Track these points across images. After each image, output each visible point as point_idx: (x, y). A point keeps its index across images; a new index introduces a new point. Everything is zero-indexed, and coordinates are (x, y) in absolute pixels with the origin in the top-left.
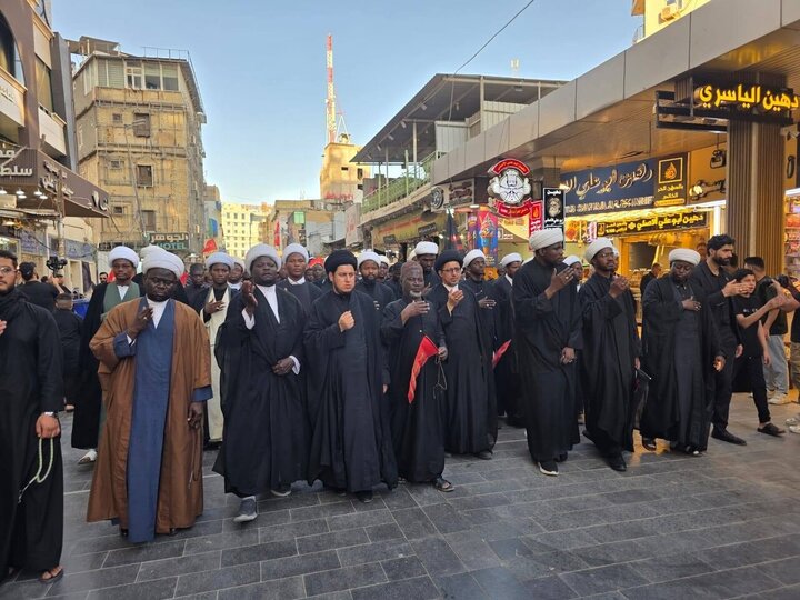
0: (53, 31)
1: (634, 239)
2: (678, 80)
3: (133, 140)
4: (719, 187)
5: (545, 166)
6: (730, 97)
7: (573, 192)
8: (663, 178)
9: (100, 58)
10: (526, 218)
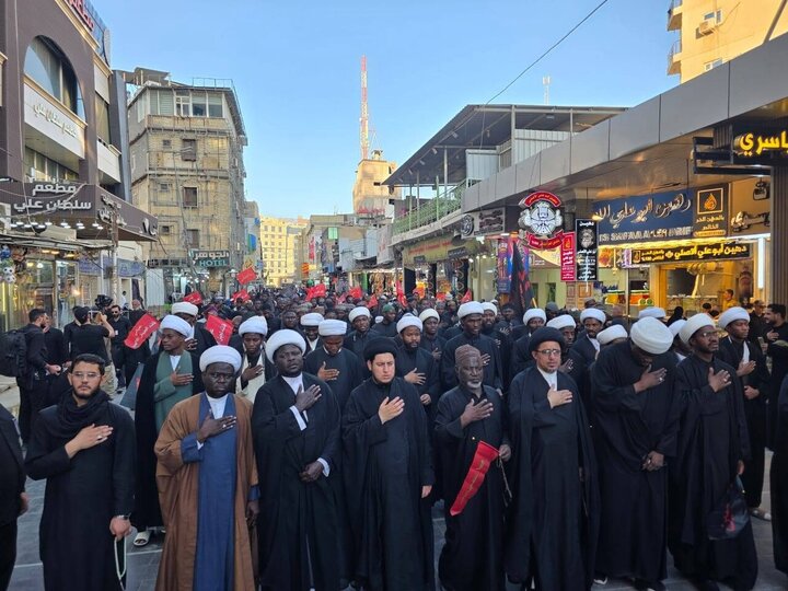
0: (111, 69)
1: (672, 266)
2: (717, 127)
3: (180, 164)
4: (762, 219)
5: (577, 197)
6: (773, 144)
7: (607, 219)
8: (702, 209)
9: (153, 89)
10: (558, 249)
